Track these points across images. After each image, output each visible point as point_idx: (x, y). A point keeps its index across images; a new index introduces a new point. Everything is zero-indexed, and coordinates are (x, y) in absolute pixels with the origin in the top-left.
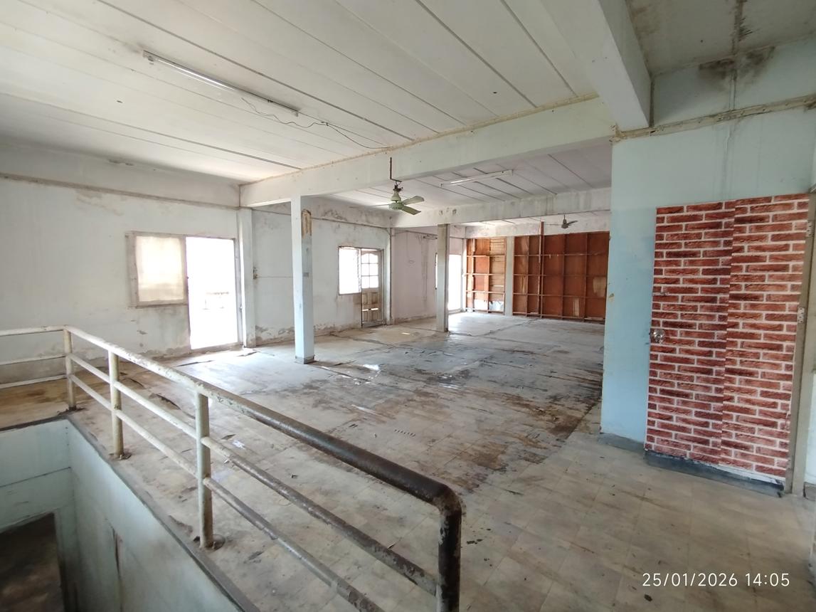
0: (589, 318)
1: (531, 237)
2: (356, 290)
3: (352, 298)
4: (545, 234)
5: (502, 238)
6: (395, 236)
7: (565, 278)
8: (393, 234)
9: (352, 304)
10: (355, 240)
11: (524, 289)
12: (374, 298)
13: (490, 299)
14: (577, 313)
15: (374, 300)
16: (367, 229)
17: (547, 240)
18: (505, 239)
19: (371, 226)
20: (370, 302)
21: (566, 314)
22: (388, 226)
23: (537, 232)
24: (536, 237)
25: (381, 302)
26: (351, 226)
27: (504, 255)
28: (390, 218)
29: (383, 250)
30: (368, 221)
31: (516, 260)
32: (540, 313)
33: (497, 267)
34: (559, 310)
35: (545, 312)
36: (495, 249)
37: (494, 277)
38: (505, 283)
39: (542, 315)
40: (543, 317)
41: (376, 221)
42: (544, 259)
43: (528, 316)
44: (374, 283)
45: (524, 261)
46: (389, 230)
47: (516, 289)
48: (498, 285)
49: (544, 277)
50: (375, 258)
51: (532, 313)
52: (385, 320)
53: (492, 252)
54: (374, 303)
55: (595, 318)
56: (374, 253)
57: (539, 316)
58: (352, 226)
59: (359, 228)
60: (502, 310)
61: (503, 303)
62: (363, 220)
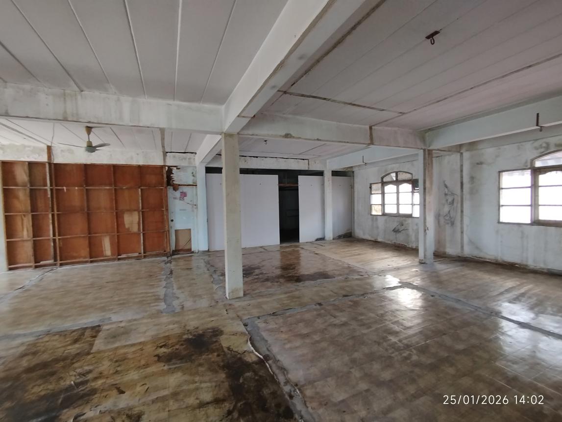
0: (123, 256)
1: (31, 164)
4: (55, 161)
7: (88, 215)
14: (108, 253)
17: (58, 171)
21: (94, 256)
23: (44, 158)
24: (42, 164)
31: (7, 193)
32: (55, 260)
34: (85, 252)
35: (63, 257)
39: (59, 262)
40: (61, 265)
42: (56, 192)
43: (36, 267)
45: (22, 195)
47: (11, 234)
49: (58, 215)
51: (42, 263)
55: (130, 255)
57: (55, 265)
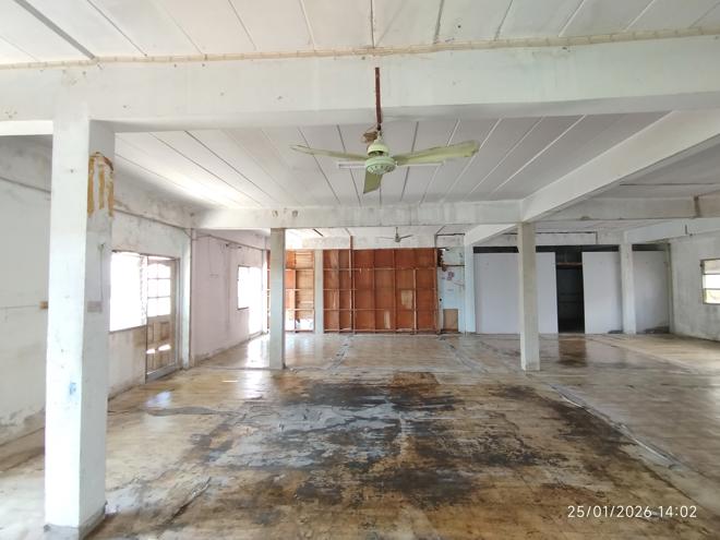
0: (400, 330)
1: (341, 251)
2: (138, 321)
3: (131, 334)
4: (355, 248)
5: (308, 251)
6: (197, 240)
7: (375, 291)
8: (194, 236)
9: (131, 345)
10: (138, 242)
11: (335, 305)
12: (164, 332)
13: (297, 317)
14: (388, 326)
15: (164, 335)
16: (157, 227)
17: (356, 254)
18: (313, 252)
19: (165, 224)
20: (157, 338)
21: (378, 328)
22: (188, 226)
23: (348, 247)
24: (347, 250)
25: (174, 336)
26: (133, 218)
27: (311, 268)
28: (192, 215)
29: (179, 259)
30: (160, 215)
31: (326, 274)
32: (352, 328)
33: (303, 282)
34: (371, 324)
35: (358, 327)
36: (301, 262)
37: (301, 293)
38: (314, 298)
39: (355, 330)
40: (356, 333)
41: (172, 217)
42: (355, 273)
43: (340, 332)
44: (163, 309)
45: (334, 275)
46: (189, 231)
47: (326, 304)
48: (306, 302)
49: (355, 291)
50: (166, 271)
51: (344, 329)
52: (181, 361)
53: (297, 266)
54: (164, 339)
55: (406, 329)
56: (166, 263)
57: (352, 332)
58: (136, 220)
59: (145, 224)
60: (312, 328)
61: (312, 321)
62: (153, 212)
